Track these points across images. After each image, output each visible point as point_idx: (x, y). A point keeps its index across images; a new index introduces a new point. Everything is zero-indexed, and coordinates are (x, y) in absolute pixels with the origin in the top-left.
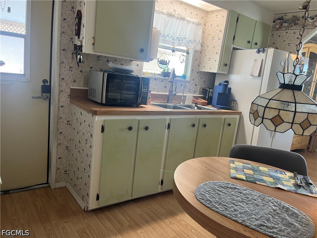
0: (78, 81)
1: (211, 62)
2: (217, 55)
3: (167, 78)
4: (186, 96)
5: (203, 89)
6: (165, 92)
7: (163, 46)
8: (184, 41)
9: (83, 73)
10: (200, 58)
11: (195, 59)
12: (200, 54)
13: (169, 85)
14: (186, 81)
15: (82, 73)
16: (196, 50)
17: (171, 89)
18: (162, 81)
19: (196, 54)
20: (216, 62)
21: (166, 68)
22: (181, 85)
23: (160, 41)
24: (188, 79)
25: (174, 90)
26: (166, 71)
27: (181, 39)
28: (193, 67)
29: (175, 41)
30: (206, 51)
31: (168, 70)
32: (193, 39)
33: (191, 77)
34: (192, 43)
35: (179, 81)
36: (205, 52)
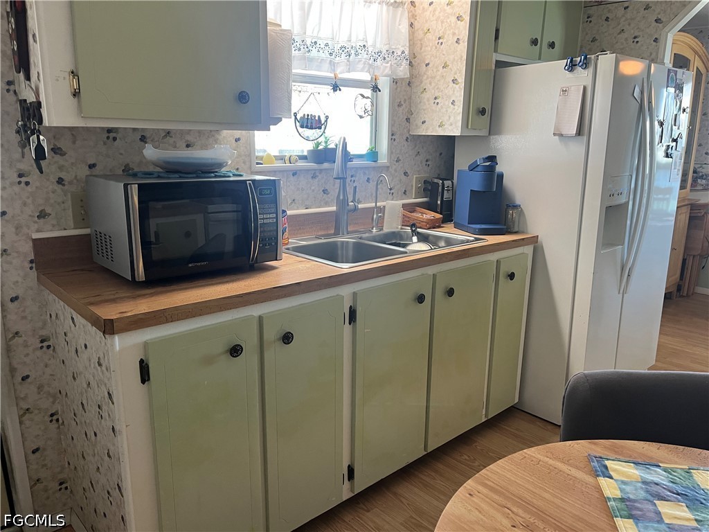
0: (53, 215)
1: (442, 107)
2: (454, 85)
3: (326, 165)
4: (384, 207)
5: (425, 182)
6: (327, 204)
7: (305, 76)
8: (364, 55)
9: (66, 187)
10: (410, 98)
11: (396, 104)
12: (408, 88)
13: (334, 185)
14: (380, 167)
15: (64, 185)
16: (397, 79)
17: (341, 198)
18: (314, 177)
19: (396, 89)
20: (456, 107)
21: (322, 139)
22: (368, 180)
23: (295, 63)
24: (383, 159)
25: (350, 199)
26: (321, 147)
27: (353, 52)
28: (393, 125)
29: (338, 58)
30: (425, 78)
31: (326, 142)
32: (387, 47)
33: (392, 153)
34: (385, 59)
35: (361, 168)
36: (421, 82)
